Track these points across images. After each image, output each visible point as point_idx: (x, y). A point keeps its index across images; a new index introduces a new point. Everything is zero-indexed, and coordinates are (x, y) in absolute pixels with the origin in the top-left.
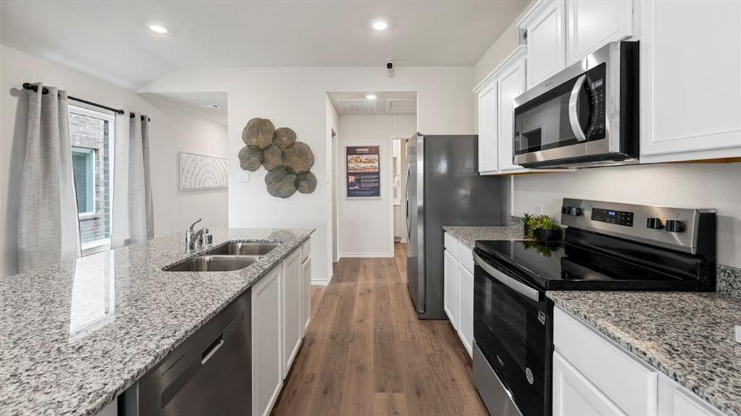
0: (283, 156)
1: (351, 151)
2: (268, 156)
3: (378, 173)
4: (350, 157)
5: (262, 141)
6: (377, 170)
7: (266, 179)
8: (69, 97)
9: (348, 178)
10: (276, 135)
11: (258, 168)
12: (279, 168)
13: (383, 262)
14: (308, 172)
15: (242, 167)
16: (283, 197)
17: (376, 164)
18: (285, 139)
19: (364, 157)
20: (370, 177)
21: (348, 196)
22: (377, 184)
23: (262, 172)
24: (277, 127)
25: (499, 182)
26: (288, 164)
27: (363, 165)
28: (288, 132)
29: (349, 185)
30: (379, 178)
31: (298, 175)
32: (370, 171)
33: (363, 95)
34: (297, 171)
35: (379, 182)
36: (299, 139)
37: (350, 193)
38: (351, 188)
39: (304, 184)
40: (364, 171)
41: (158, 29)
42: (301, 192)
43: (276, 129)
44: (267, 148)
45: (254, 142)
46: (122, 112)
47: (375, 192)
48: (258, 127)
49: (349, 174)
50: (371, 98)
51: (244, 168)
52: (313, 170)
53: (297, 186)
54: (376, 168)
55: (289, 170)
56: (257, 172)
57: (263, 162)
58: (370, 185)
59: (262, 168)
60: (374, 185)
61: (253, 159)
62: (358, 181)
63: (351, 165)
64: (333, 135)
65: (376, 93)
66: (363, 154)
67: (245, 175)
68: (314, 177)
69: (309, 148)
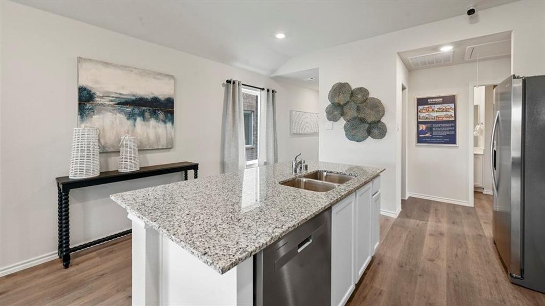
0: (358, 109)
1: (421, 102)
2: (346, 110)
3: (454, 122)
4: (420, 107)
5: (342, 99)
6: (453, 119)
7: (345, 127)
8: (243, 84)
9: (418, 127)
10: (353, 94)
11: (339, 119)
12: (354, 118)
13: (460, 210)
14: (379, 121)
15: (328, 119)
16: (358, 141)
17: (452, 113)
18: (359, 96)
19: (436, 107)
20: (444, 125)
21: (419, 142)
22: (453, 132)
23: (342, 122)
24: (354, 87)
26: (361, 115)
27: (435, 114)
28: (363, 91)
29: (419, 132)
30: (455, 126)
31: (370, 124)
32: (444, 119)
33: (436, 48)
34: (369, 120)
35: (455, 130)
36: (372, 95)
37: (420, 140)
38: (420, 136)
39: (375, 131)
40: (437, 119)
41: (280, 36)
42: (372, 137)
43: (352, 89)
44: (346, 104)
45: (336, 100)
46: (263, 89)
47: (451, 139)
48: (339, 89)
49: (419, 123)
50: (447, 49)
51: (330, 119)
52: (383, 120)
53: (369, 133)
54: (451, 116)
55: (362, 120)
56: (338, 122)
57: (342, 114)
58: (445, 133)
59: (342, 119)
60: (448, 133)
61: (336, 113)
62: (430, 129)
63: (421, 115)
64: (404, 88)
65: (451, 44)
66: (435, 104)
67: (330, 123)
68: (384, 125)
69: (380, 102)
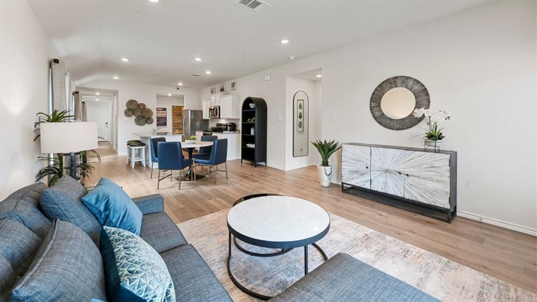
0: (142, 112)
2: (135, 112)
3: (166, 118)
5: (133, 107)
7: (135, 120)
9: (157, 120)
10: (139, 105)
12: (139, 116)
16: (142, 125)
18: (141, 107)
19: (160, 112)
20: (164, 119)
22: (166, 122)
23: (134, 117)
24: (139, 103)
25: (207, 121)
26: (143, 115)
27: (160, 115)
28: (144, 105)
31: (147, 119)
32: (164, 116)
34: (147, 117)
36: (147, 107)
37: (157, 125)
39: (149, 121)
40: (162, 117)
42: (148, 124)
44: (135, 110)
45: (131, 107)
47: (165, 124)
48: (131, 102)
49: (157, 118)
50: (170, 95)
51: (126, 116)
52: (151, 116)
53: (146, 122)
54: (166, 115)
55: (144, 117)
56: (131, 117)
57: (134, 114)
60: (164, 122)
61: (129, 113)
66: (160, 110)
67: (126, 118)
68: (152, 119)
69: (150, 110)
